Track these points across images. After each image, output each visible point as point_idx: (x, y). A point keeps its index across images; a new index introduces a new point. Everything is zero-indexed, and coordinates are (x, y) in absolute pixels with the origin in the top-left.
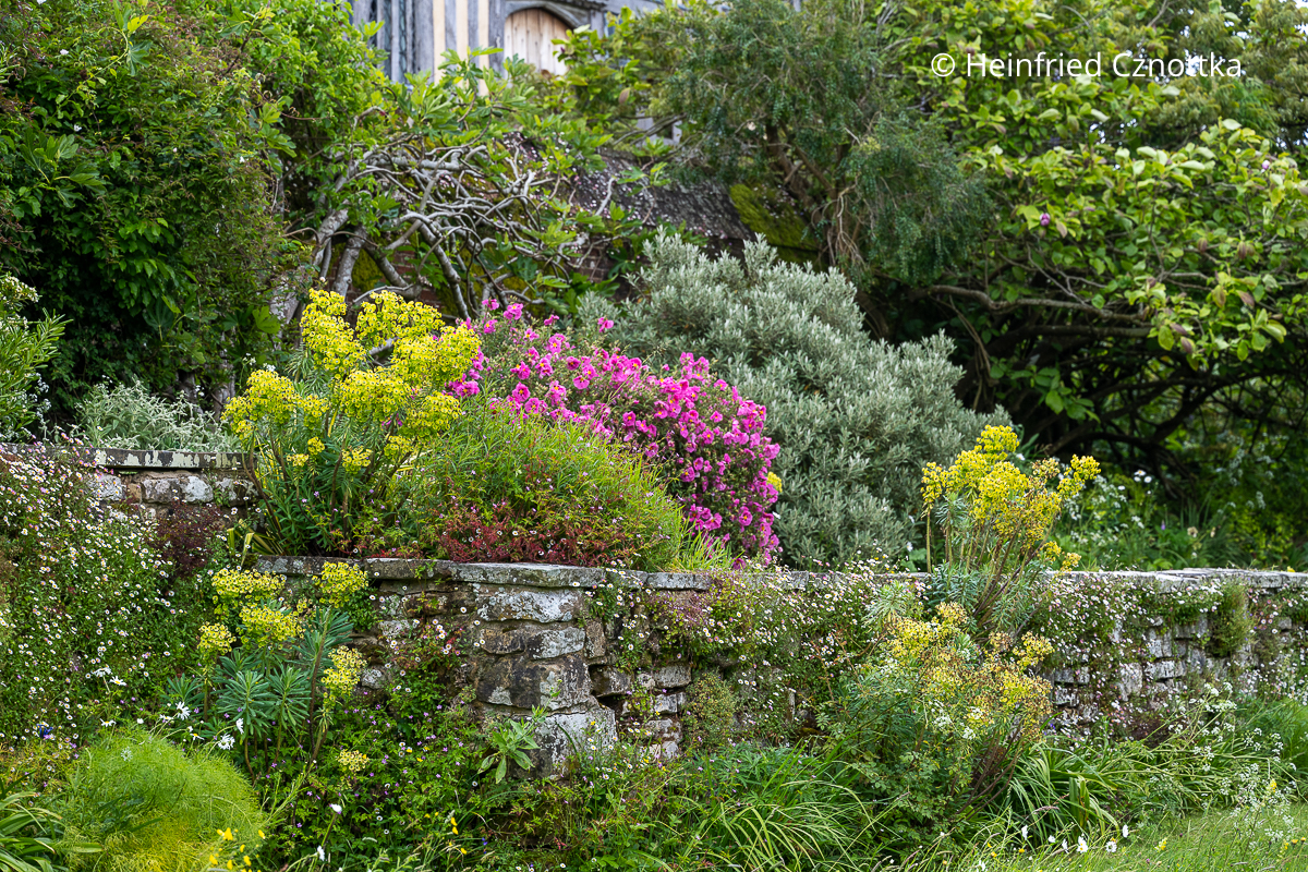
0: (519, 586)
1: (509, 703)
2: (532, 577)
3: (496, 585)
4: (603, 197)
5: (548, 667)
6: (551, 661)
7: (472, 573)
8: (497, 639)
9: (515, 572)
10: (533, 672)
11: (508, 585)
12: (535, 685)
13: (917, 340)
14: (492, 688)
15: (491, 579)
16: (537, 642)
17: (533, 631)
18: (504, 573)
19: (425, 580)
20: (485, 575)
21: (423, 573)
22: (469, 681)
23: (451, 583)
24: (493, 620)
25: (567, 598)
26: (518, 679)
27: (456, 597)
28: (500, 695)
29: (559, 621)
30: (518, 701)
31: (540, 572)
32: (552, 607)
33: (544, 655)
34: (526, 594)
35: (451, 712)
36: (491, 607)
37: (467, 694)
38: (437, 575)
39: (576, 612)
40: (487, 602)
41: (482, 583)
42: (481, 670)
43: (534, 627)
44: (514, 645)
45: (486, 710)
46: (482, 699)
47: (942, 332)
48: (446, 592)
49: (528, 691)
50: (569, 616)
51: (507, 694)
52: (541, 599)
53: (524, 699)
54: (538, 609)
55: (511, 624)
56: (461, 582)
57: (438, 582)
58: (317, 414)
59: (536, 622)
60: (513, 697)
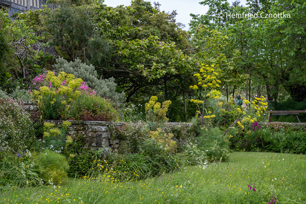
0: (98, 125)
1: (96, 146)
2: (100, 123)
3: (93, 125)
4: (38, 49)
5: (103, 139)
6: (103, 138)
7: (88, 123)
8: (93, 134)
9: (97, 123)
10: (100, 140)
11: (95, 125)
12: (101, 142)
13: (108, 79)
14: (92, 143)
15: (92, 124)
16: (101, 135)
17: (100, 133)
18: (95, 123)
19: (79, 124)
20: (91, 123)
21: (78, 123)
22: (88, 142)
23: (84, 124)
24: (92, 131)
25: (105, 127)
26: (97, 141)
27: (85, 127)
28: (94, 144)
29: (104, 131)
30: (97, 145)
31: (102, 122)
32: (103, 129)
33: (102, 137)
34: (99, 126)
35: (85, 147)
36: (92, 129)
37: (87, 144)
38: (81, 123)
39: (107, 130)
40: (91, 128)
41: (90, 125)
42: (90, 140)
43: (100, 132)
44: (96, 135)
45: (91, 147)
46: (90, 145)
47: (112, 77)
48: (83, 126)
49: (100, 143)
50: (106, 130)
51: (95, 144)
52: (101, 127)
53: (99, 145)
54: (101, 129)
55: (96, 132)
56: (86, 124)
57: (81, 124)
58: (55, 94)
59: (101, 131)
60: (96, 145)
